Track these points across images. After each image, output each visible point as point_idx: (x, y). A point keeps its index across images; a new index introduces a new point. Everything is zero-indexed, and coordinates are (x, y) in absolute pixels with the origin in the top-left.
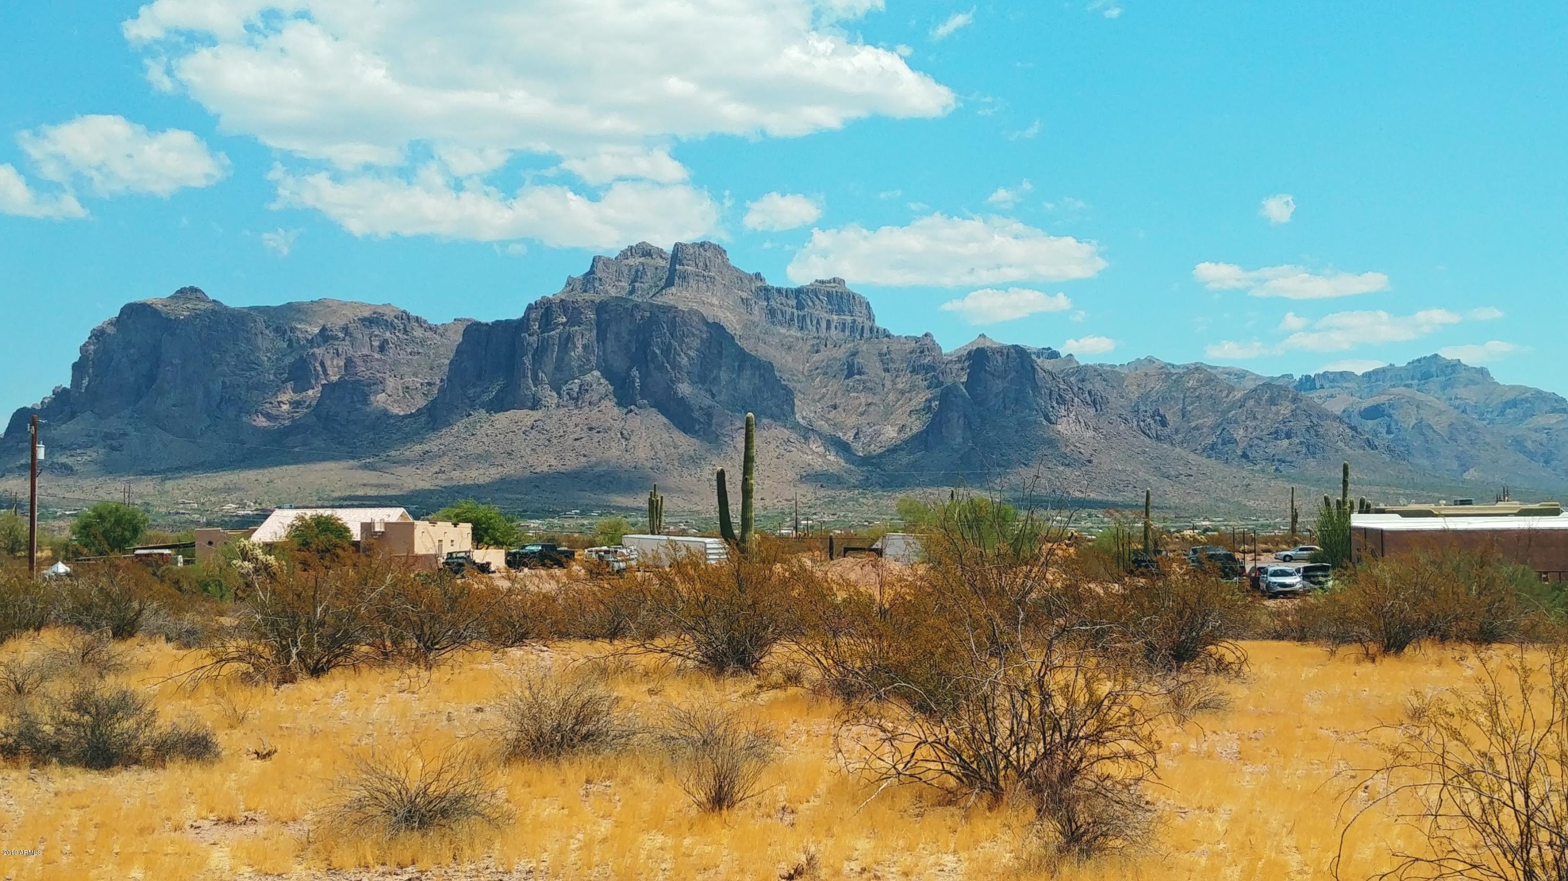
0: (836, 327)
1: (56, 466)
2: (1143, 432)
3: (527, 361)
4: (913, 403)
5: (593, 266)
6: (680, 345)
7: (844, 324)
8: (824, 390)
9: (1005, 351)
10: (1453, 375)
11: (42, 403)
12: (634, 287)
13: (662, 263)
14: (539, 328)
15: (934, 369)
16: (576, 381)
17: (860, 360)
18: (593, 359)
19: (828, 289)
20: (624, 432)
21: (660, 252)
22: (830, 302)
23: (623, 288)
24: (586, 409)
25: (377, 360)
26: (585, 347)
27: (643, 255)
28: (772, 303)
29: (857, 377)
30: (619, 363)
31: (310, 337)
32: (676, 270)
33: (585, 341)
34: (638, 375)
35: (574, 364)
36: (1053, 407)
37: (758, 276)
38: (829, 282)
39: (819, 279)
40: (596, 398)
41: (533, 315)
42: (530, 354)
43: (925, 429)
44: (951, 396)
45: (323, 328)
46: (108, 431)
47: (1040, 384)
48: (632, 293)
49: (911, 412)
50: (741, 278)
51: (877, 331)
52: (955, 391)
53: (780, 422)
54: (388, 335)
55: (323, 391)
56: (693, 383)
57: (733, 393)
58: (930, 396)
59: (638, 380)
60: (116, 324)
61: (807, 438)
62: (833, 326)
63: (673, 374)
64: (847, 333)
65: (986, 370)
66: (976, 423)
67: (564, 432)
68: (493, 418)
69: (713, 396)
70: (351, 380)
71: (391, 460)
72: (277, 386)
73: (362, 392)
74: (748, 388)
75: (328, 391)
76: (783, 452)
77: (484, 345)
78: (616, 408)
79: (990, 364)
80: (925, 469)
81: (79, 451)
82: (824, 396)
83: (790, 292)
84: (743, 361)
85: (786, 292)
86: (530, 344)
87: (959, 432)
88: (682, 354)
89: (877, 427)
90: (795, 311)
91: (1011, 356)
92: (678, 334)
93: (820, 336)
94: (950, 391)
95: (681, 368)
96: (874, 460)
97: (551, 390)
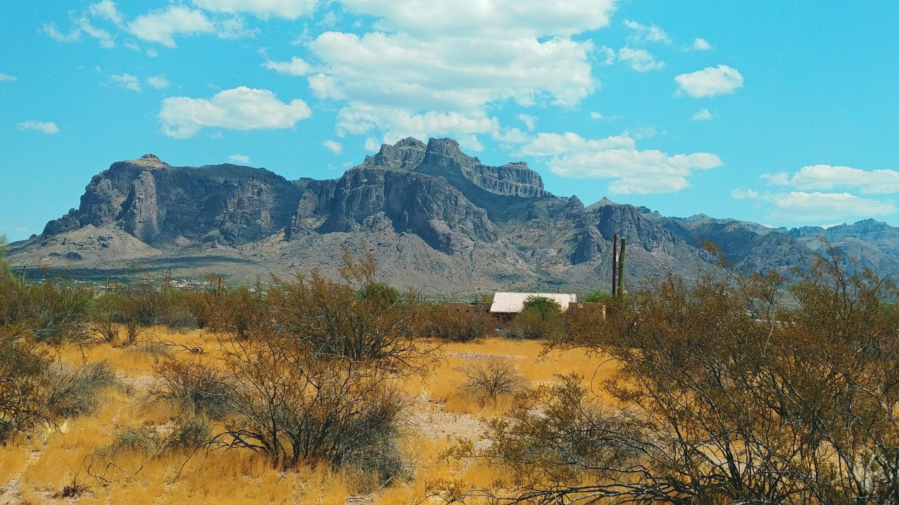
0: (521, 190)
1: (72, 255)
2: (702, 258)
3: (344, 204)
4: (567, 236)
5: (381, 149)
6: (433, 198)
7: (526, 189)
8: (514, 227)
9: (622, 208)
10: (882, 231)
11: (63, 218)
12: (405, 162)
13: (422, 150)
14: (351, 185)
15: (579, 217)
16: (372, 216)
17: (536, 210)
18: (382, 204)
19: (518, 168)
20: (399, 247)
21: (420, 143)
22: (518, 175)
23: (398, 164)
24: (377, 233)
25: (256, 200)
26: (377, 197)
27: (410, 145)
28: (485, 175)
29: (534, 220)
30: (397, 207)
31: (217, 186)
32: (429, 154)
33: (377, 194)
34: (407, 214)
35: (371, 206)
36: (649, 242)
37: (476, 159)
38: (518, 164)
39: (512, 162)
40: (382, 227)
41: (348, 178)
42: (345, 200)
43: (574, 251)
44: (590, 233)
45: (226, 181)
46: (101, 235)
47: (642, 228)
48: (403, 166)
49: (565, 241)
50: (467, 159)
51: (545, 194)
52: (592, 230)
53: (489, 245)
54: (263, 185)
55: (224, 217)
56: (440, 220)
57: (462, 226)
58: (577, 232)
59: (407, 217)
60: (107, 174)
61: (505, 254)
62: (519, 189)
63: (428, 214)
64: (527, 194)
65: (611, 219)
66: (604, 250)
67: (364, 246)
68: (322, 236)
69: (451, 228)
70: (241, 211)
71: (263, 258)
72: (198, 213)
73: (246, 218)
74: (471, 224)
75: (227, 217)
76: (491, 262)
77: (318, 193)
78: (394, 233)
79: (614, 215)
80: (574, 275)
81: (84, 247)
82: (514, 230)
83: (495, 169)
84: (469, 208)
85: (493, 169)
86: (345, 194)
87: (594, 254)
88: (434, 203)
89: (545, 249)
90: (498, 180)
91: (626, 211)
92: (432, 191)
93: (513, 195)
94: (589, 230)
95: (432, 211)
96: (543, 269)
97: (357, 221)
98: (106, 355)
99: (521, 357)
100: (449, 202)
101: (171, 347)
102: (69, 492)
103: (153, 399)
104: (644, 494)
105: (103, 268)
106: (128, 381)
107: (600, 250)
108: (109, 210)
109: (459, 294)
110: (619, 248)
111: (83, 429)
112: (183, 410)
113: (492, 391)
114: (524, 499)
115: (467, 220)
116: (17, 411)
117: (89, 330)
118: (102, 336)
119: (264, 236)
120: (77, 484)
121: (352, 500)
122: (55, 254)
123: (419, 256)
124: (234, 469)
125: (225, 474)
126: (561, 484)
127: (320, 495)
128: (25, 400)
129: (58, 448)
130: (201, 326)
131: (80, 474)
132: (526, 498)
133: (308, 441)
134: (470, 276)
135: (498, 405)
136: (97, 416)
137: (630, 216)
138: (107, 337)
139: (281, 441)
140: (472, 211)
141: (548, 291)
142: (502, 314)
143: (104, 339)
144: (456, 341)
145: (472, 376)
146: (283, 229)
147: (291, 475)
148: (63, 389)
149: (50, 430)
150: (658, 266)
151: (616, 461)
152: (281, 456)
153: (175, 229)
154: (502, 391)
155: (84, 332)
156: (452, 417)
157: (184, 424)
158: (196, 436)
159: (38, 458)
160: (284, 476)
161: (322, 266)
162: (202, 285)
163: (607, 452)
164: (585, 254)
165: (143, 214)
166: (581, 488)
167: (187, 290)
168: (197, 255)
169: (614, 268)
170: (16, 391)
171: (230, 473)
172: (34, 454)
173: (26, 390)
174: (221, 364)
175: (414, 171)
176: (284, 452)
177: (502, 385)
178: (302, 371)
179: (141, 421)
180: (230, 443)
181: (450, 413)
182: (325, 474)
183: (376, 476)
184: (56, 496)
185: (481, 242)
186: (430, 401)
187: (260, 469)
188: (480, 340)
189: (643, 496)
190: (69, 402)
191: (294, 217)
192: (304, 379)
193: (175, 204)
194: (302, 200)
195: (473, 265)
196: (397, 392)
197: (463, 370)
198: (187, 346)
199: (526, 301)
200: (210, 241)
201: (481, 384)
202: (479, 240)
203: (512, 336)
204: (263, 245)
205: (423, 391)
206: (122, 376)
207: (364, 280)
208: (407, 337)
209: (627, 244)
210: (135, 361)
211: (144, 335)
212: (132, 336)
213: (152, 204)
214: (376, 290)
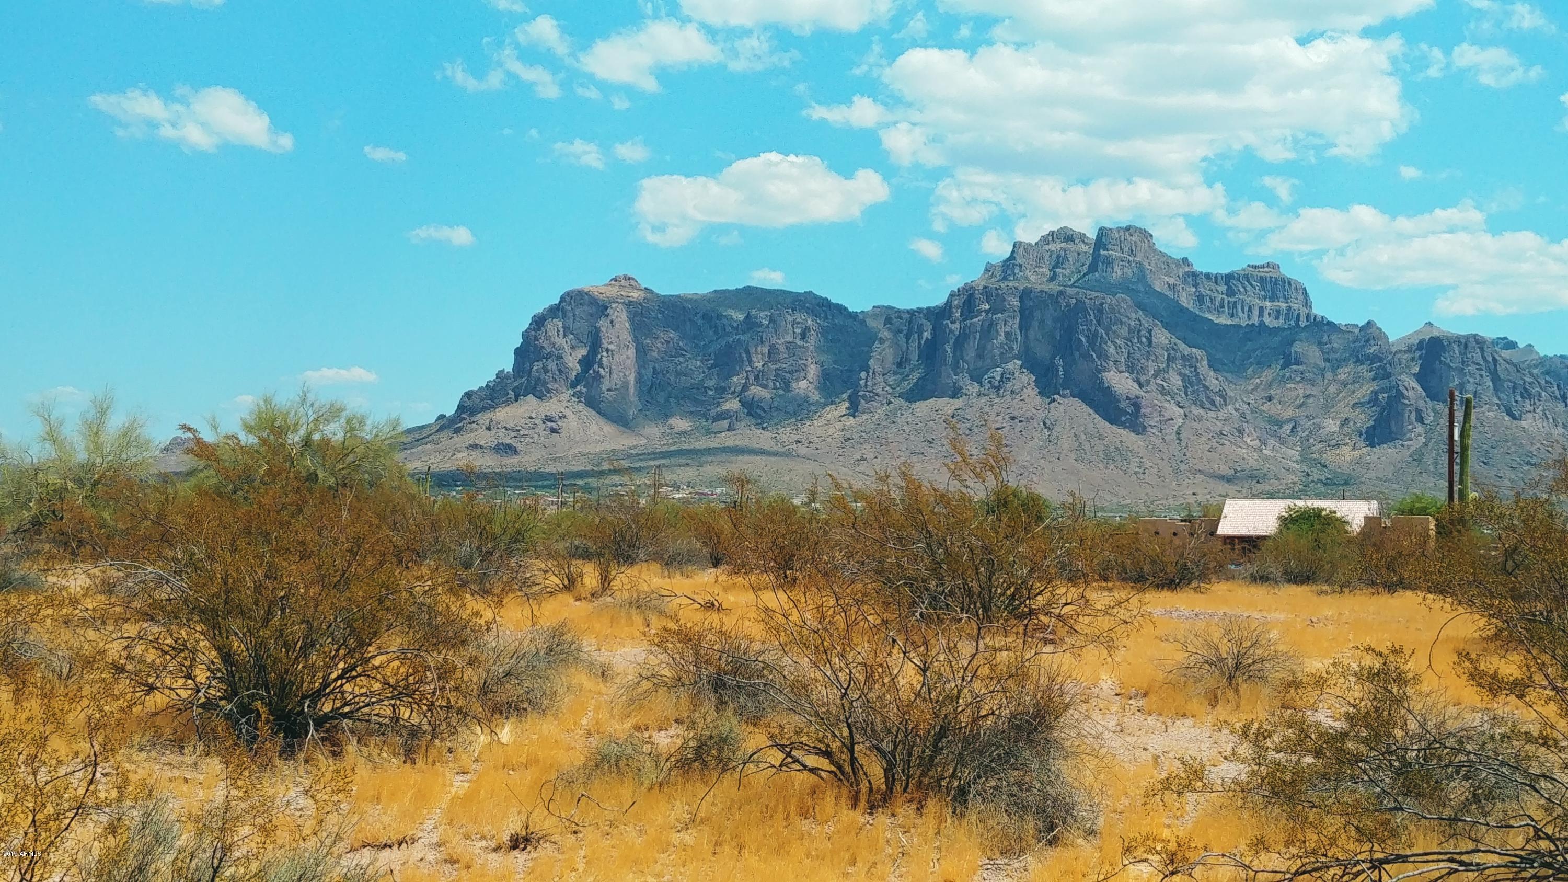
0: (1269, 314)
1: (502, 447)
3: (949, 349)
4: (1358, 394)
5: (1013, 252)
6: (1107, 334)
7: (1278, 311)
8: (1258, 381)
9: (1463, 341)
11: (487, 386)
12: (1055, 272)
13: (1085, 248)
14: (961, 316)
15: (1381, 360)
16: (998, 369)
17: (1298, 350)
18: (1016, 347)
19: (1263, 274)
20: (1047, 421)
21: (1083, 237)
22: (1263, 287)
23: (1043, 274)
24: (1008, 398)
25: (800, 347)
26: (1008, 335)
27: (1065, 241)
28: (1202, 290)
29: (1294, 367)
30: (1042, 351)
31: (735, 325)
32: (1100, 255)
33: (1008, 329)
34: (1061, 363)
35: (997, 352)
36: (1516, 402)
37: (1185, 260)
38: (1263, 267)
39: (1251, 264)
40: (1017, 388)
41: (956, 302)
42: (952, 342)
43: (1371, 423)
44: (1401, 388)
45: (748, 317)
46: (548, 414)
47: (1502, 376)
48: (1052, 279)
49: (1354, 404)
50: (1168, 263)
51: (1315, 319)
52: (1406, 384)
53: (1212, 414)
54: (810, 322)
55: (747, 378)
56: (1121, 372)
57: (1162, 383)
58: (1376, 388)
59: (1061, 369)
60: (554, 311)
61: (1241, 431)
62: (1266, 314)
63: (1099, 363)
64: (1281, 321)
65: (1441, 362)
66: (1430, 418)
67: (986, 421)
68: (913, 406)
69: (1141, 386)
70: (774, 367)
71: (813, 446)
72: (703, 372)
73: (784, 379)
74: (1178, 377)
75: (752, 378)
76: (1216, 445)
77: (905, 332)
78: (1038, 398)
79: (1447, 355)
80: (1372, 466)
81: (521, 433)
82: (1257, 387)
83: (1220, 278)
84: (1173, 349)
85: (1216, 277)
86: (951, 331)
87: (1410, 427)
88: (1109, 342)
89: (1317, 420)
90: (1225, 297)
91: (1469, 345)
92: (1106, 321)
93: (1253, 324)
94: (1399, 383)
95: (1107, 358)
96: (1314, 456)
97: (972, 379)
98: (565, 614)
99: (1281, 616)
100: (1136, 340)
101: (669, 599)
102: (518, 843)
103: (645, 688)
104: (1533, 867)
105: (552, 468)
106: (602, 657)
107: (1420, 420)
108: (560, 371)
109: (1158, 503)
110: (1459, 415)
111: (535, 737)
112: (695, 704)
113: (1231, 678)
114: (1305, 872)
115: (1171, 371)
116: (431, 707)
117: (536, 572)
118: (557, 581)
119: (813, 408)
120: (531, 829)
121: (989, 867)
122: (475, 446)
123: (1084, 437)
124: (785, 807)
125: (772, 816)
126: (1376, 847)
127: (936, 856)
128: (443, 689)
129: (496, 768)
130: (716, 563)
131: (535, 814)
132: (1309, 872)
133: (909, 761)
134: (1177, 471)
135: (1243, 702)
136: (556, 716)
137: (1477, 356)
138: (566, 582)
139: (863, 760)
140: (1179, 355)
141: (1324, 497)
142: (1243, 539)
143: (561, 586)
144: (1160, 586)
145: (1194, 650)
146: (845, 396)
147: (882, 819)
148: (501, 671)
149: (482, 738)
150: (1535, 447)
151: (1474, 806)
152: (864, 786)
153: (667, 400)
154: (1250, 677)
155: (528, 575)
156: (1159, 724)
157: (700, 729)
158: (720, 750)
159: (466, 785)
160: (871, 822)
161: (915, 459)
162: (712, 494)
163: (1458, 790)
164: (1394, 429)
165: (615, 376)
166: (1413, 855)
167: (690, 503)
168: (702, 443)
169: (1451, 451)
170: (428, 673)
171: (780, 816)
172: (459, 778)
173: (445, 673)
174: (756, 630)
175: (1072, 286)
176: (869, 781)
177: (1250, 666)
178: (894, 641)
179: (628, 725)
180: (777, 765)
181: (1154, 716)
182: (941, 820)
183: (1030, 824)
184: (496, 849)
185: (1197, 411)
186: (1117, 695)
187: (830, 810)
188: (1202, 585)
189: (1533, 871)
190: (511, 691)
191: (863, 375)
192: (897, 654)
193: (667, 358)
194: (877, 344)
195: (1183, 452)
196: (1060, 679)
197: (1176, 640)
198: (695, 597)
199: (1284, 514)
200: (725, 419)
201: (1210, 665)
202: (1193, 407)
203: (1261, 578)
204: (813, 424)
205: (1105, 678)
206: (593, 648)
207: (991, 481)
208: (1070, 580)
209: (1475, 408)
210: (612, 623)
211: (626, 580)
212: (606, 580)
213: (628, 358)
214: (1011, 498)
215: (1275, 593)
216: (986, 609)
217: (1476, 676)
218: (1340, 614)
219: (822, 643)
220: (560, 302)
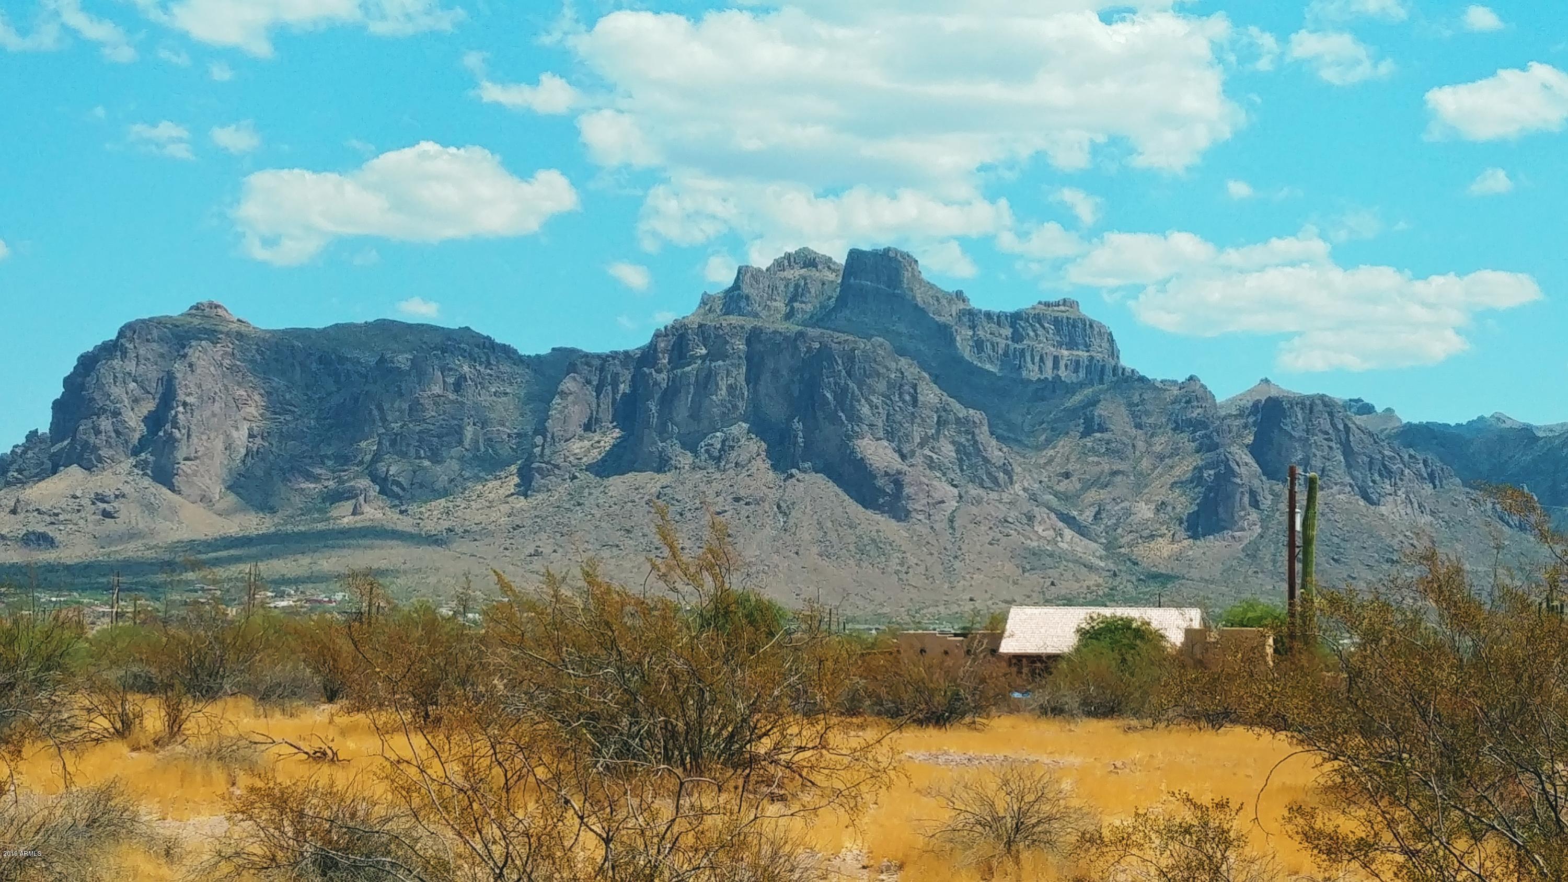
0: (1066, 366)
1: (33, 538)
3: (653, 406)
4: (1177, 471)
5: (738, 279)
6: (860, 389)
7: (1077, 362)
8: (1052, 452)
9: (1308, 402)
11: (13, 452)
12: (792, 308)
13: (831, 276)
14: (669, 363)
15: (1205, 425)
16: (718, 434)
17: (1102, 412)
18: (742, 406)
19: (1057, 314)
20: (782, 504)
21: (829, 261)
22: (1058, 331)
23: (778, 310)
24: (731, 473)
25: (452, 402)
26: (731, 388)
27: (805, 266)
28: (981, 333)
29: (1098, 435)
30: (775, 410)
31: (362, 370)
32: (850, 284)
33: (731, 381)
34: (801, 427)
35: (717, 411)
36: (1374, 482)
37: (959, 295)
38: (1057, 305)
39: (1043, 300)
40: (744, 458)
41: (662, 345)
42: (657, 397)
43: (1194, 508)
44: (1231, 463)
45: (382, 359)
46: (100, 491)
47: (1356, 449)
48: (789, 316)
49: (1173, 484)
50: (938, 297)
51: (1123, 374)
52: (1237, 457)
53: (994, 495)
54: (466, 368)
55: (380, 443)
56: (877, 440)
57: (930, 454)
58: (1200, 463)
59: (801, 434)
60: (110, 349)
61: (1030, 518)
62: (1062, 364)
63: (850, 428)
64: (1081, 374)
65: (1280, 429)
66: (1266, 502)
67: (702, 503)
68: (606, 482)
69: (903, 457)
70: (418, 429)
71: (470, 536)
72: (320, 435)
73: (430, 445)
74: (951, 447)
75: (386, 443)
76: (998, 535)
77: (595, 383)
78: (771, 472)
79: (1288, 420)
80: (1194, 564)
81: (61, 517)
82: (1051, 460)
83: (1003, 318)
84: (945, 410)
85: (999, 317)
86: (656, 383)
87: (1242, 513)
88: (863, 401)
89: (1126, 504)
90: (1010, 342)
91: (1316, 409)
92: (857, 372)
93: (1046, 378)
94: (1229, 456)
95: (860, 420)
96: (1122, 550)
97: (684, 446)
98: (117, 770)
99: (1076, 760)
100: (897, 398)
101: (263, 747)
103: (224, 872)
106: (168, 829)
107: (1255, 504)
108: (118, 433)
109: (925, 611)
110: (1301, 498)
113: (1009, 843)
115: (942, 439)
117: (77, 712)
118: (106, 724)
119: (470, 484)
123: (829, 524)
130: (331, 699)
134: (949, 570)
135: (1025, 874)
137: (1326, 423)
138: (119, 725)
140: (951, 417)
142: (1033, 659)
143: (112, 730)
145: (963, 807)
146: (513, 468)
150: (1396, 540)
154: (1033, 841)
155: (66, 716)
161: (606, 553)
162: (330, 601)
164: (1223, 515)
165: (194, 439)
167: (297, 613)
169: (1292, 545)
174: (379, 790)
175: (814, 326)
177: (1034, 826)
178: (567, 801)
185: (974, 491)
186: (864, 867)
188: (977, 719)
191: (539, 440)
192: (571, 819)
194: (557, 399)
195: (957, 544)
196: (787, 848)
197: (939, 793)
198: (301, 744)
199: (1083, 626)
200: (348, 499)
201: (984, 826)
202: (970, 485)
203: (1053, 710)
204: (469, 507)
205: (849, 845)
206: (155, 817)
207: (709, 583)
208: (806, 715)
209: (1322, 489)
210: (182, 780)
211: (203, 721)
212: (175, 723)
213: (214, 415)
214: (733, 608)
215: (1070, 730)
216: (696, 756)
217: (1311, 837)
218: (1151, 756)
219: (471, 804)
220: (118, 338)
